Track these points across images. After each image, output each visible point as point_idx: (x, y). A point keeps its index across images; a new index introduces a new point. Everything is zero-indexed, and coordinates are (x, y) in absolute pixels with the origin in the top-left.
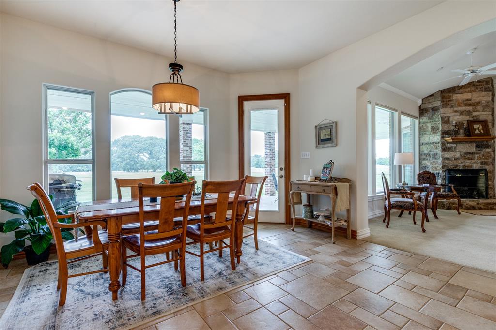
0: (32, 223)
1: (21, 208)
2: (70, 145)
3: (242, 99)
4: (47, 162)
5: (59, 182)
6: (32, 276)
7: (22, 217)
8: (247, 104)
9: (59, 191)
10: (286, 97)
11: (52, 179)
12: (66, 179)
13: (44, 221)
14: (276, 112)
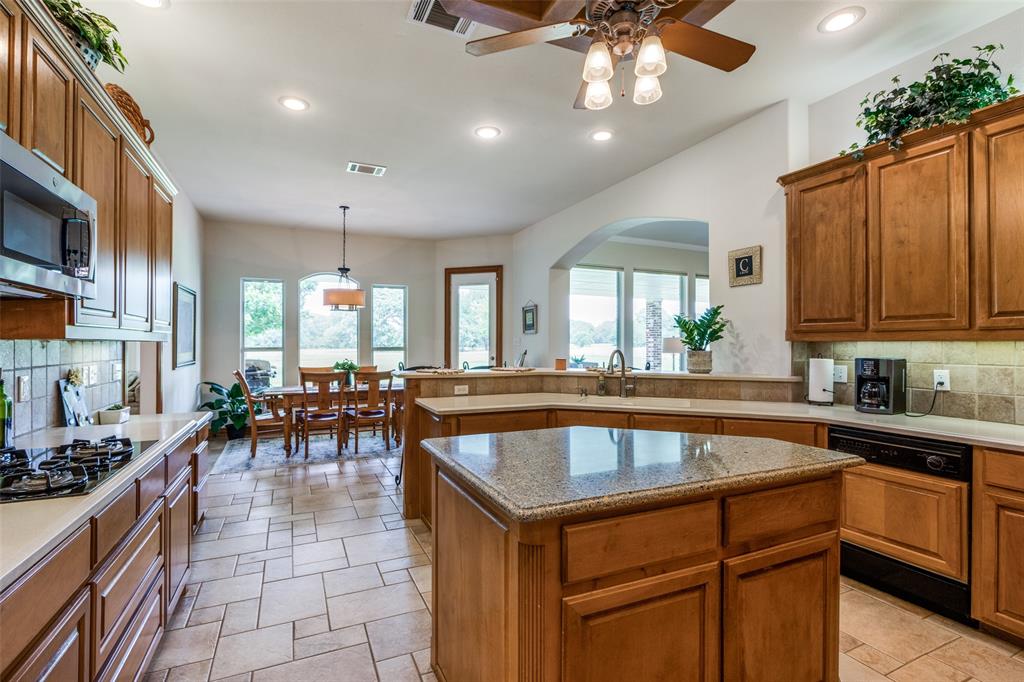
0: (233, 403)
1: (225, 391)
2: (271, 310)
3: (449, 272)
4: (245, 350)
5: (253, 369)
6: (233, 445)
7: (225, 397)
8: (455, 278)
9: (254, 378)
10: (498, 269)
11: (247, 365)
12: (261, 365)
13: (242, 402)
14: (487, 287)
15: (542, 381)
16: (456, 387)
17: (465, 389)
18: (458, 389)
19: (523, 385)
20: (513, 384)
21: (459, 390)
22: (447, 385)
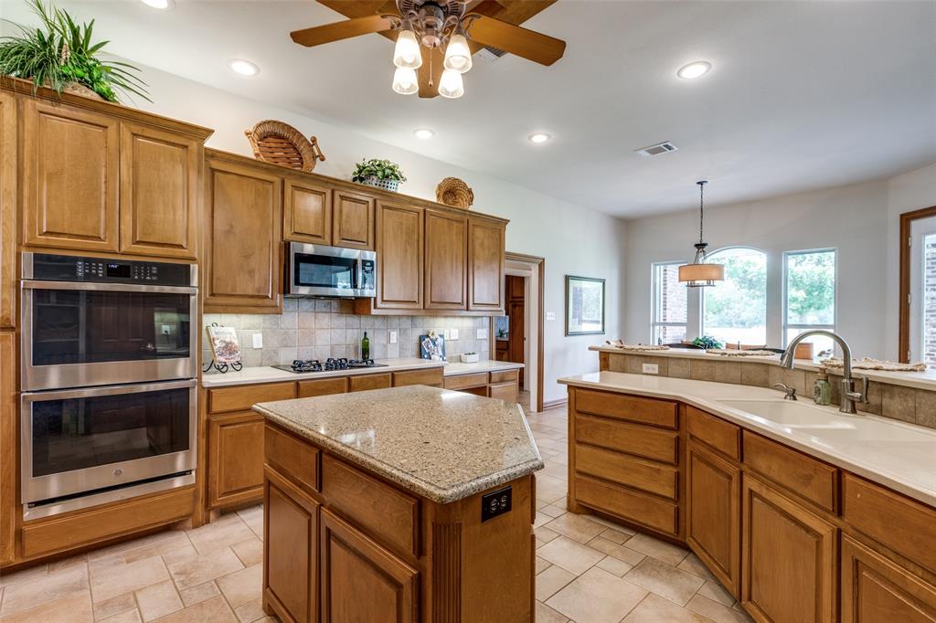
3: (906, 219)
8: (916, 225)
15: (767, 372)
16: (644, 365)
17: (654, 368)
18: (646, 367)
19: (735, 372)
20: (718, 370)
21: (648, 369)
22: (635, 362)
